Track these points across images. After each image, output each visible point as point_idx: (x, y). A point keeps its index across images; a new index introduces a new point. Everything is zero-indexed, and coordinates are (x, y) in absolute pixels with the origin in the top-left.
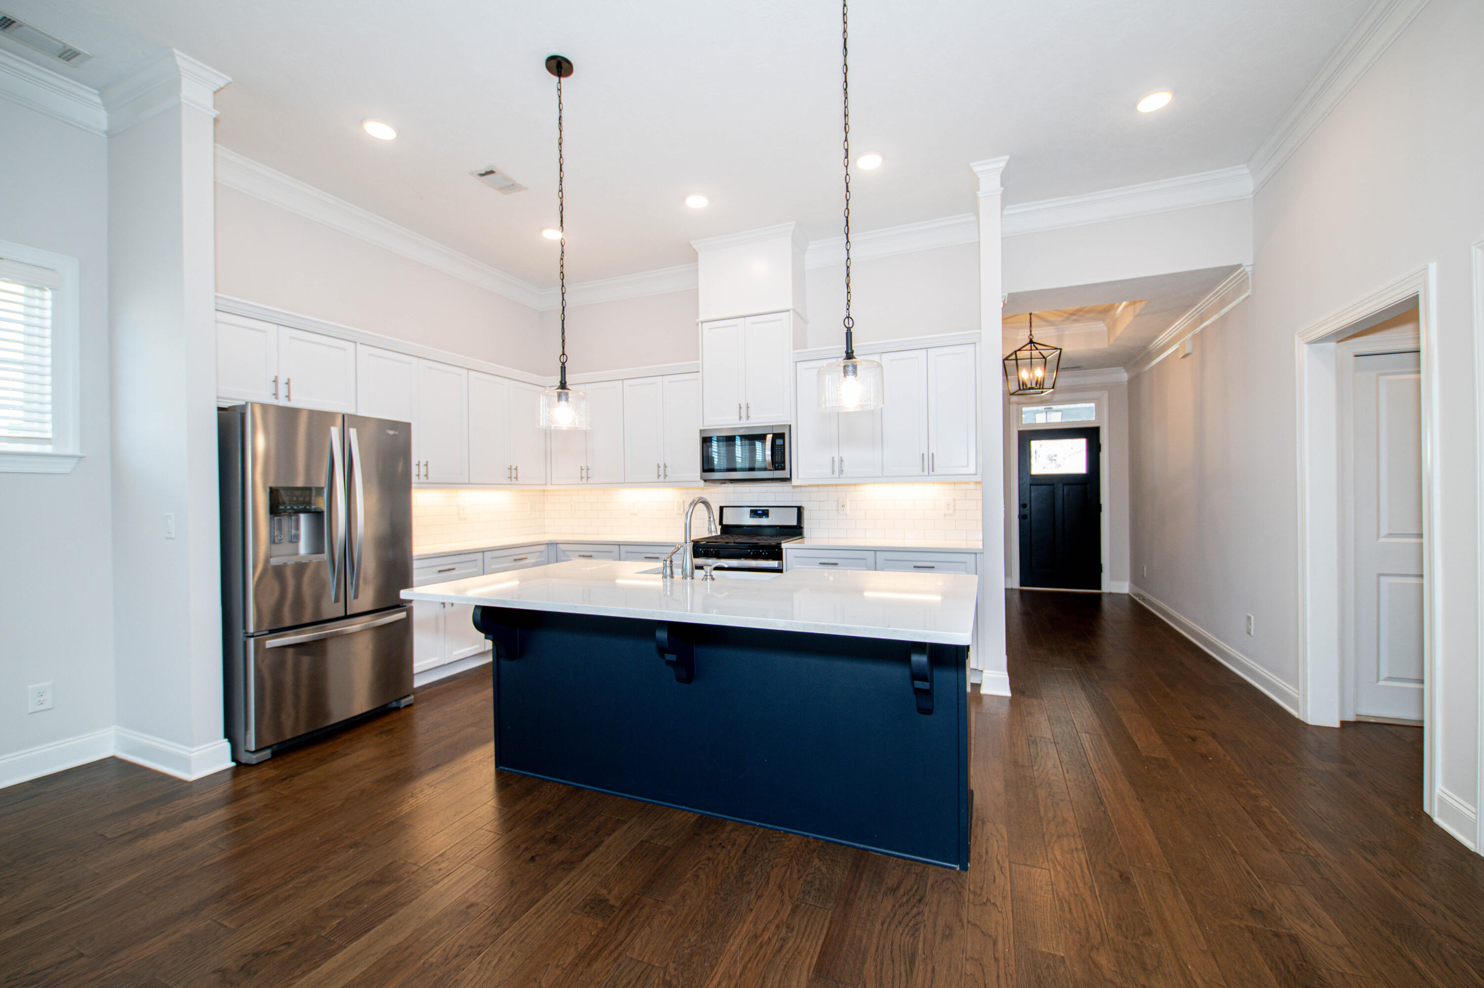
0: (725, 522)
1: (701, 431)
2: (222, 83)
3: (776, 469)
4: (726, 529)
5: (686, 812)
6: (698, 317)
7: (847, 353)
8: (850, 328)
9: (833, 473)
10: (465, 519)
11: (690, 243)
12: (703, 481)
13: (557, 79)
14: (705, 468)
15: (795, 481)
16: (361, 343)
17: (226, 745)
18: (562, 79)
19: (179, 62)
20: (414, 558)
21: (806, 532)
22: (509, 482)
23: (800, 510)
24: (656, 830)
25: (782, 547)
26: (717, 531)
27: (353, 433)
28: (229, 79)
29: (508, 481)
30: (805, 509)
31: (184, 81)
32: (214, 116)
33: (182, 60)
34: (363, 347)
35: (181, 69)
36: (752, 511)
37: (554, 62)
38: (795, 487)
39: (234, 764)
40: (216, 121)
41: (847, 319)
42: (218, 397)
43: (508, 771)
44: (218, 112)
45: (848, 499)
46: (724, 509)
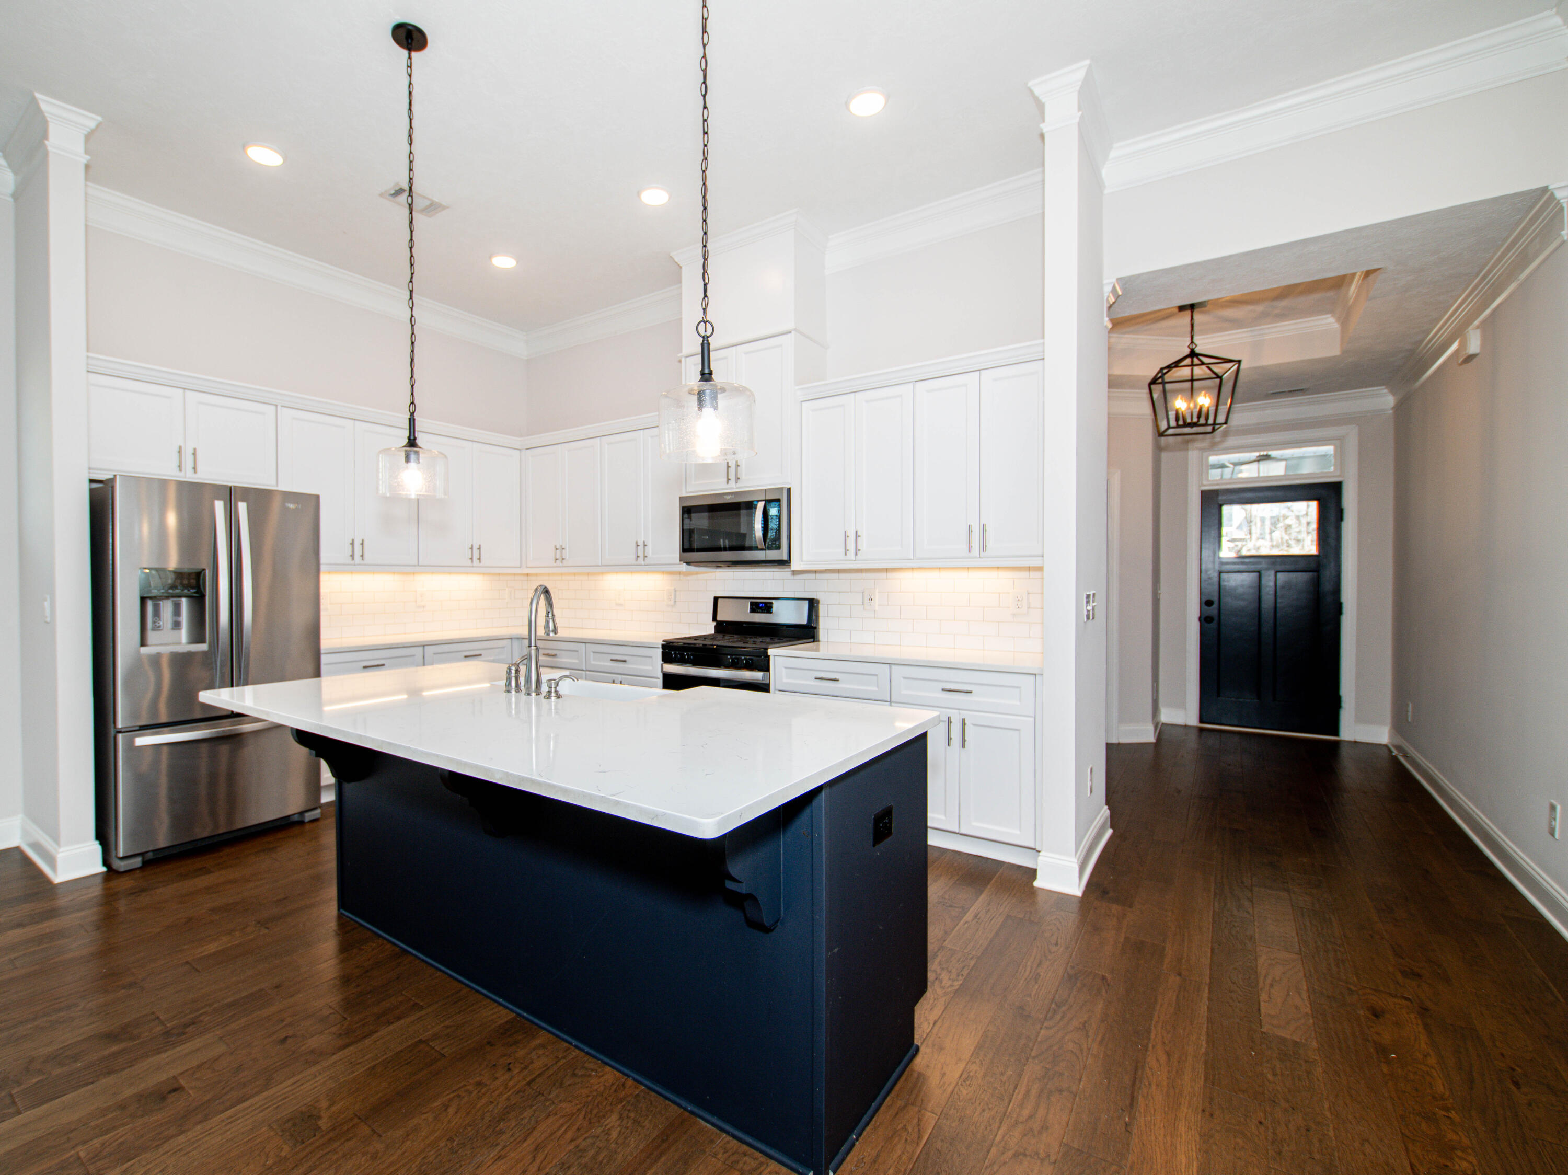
0: (719, 618)
1: (681, 498)
2: (92, 125)
3: (769, 548)
4: (722, 627)
5: (501, 1008)
6: (681, 351)
7: (702, 374)
8: (708, 337)
9: (846, 554)
10: (424, 607)
11: (672, 254)
12: (685, 564)
13: (406, 52)
14: (685, 547)
15: (795, 565)
16: (282, 406)
17: (96, 847)
18: (414, 54)
19: (44, 107)
20: (322, 651)
21: (822, 633)
22: (471, 565)
23: (813, 604)
24: (447, 1027)
25: (769, 654)
26: (710, 629)
27: (242, 507)
28: (99, 118)
29: (469, 563)
30: (820, 602)
31: (53, 129)
32: (85, 161)
33: (48, 105)
34: (285, 409)
35: (46, 114)
36: (752, 604)
37: (402, 33)
38: (795, 573)
39: (104, 869)
40: (87, 167)
41: (703, 324)
42: (90, 469)
43: (347, 917)
44: (88, 157)
45: (877, 591)
46: (719, 600)
